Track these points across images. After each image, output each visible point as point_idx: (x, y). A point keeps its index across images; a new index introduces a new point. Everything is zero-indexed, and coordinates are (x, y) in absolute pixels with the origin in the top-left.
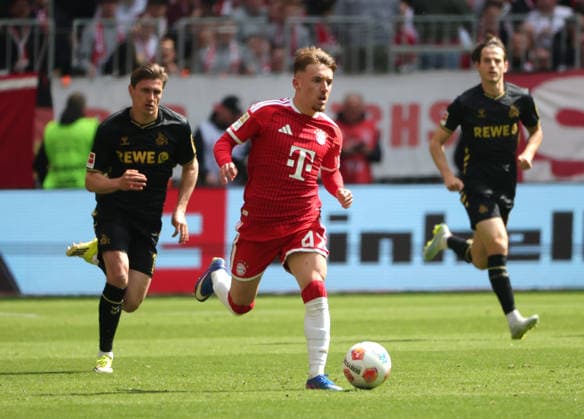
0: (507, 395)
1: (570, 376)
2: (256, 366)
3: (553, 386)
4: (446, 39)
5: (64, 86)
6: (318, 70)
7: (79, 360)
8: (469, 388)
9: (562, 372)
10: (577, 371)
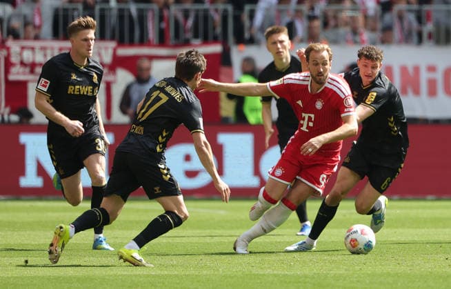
5: (240, 51)
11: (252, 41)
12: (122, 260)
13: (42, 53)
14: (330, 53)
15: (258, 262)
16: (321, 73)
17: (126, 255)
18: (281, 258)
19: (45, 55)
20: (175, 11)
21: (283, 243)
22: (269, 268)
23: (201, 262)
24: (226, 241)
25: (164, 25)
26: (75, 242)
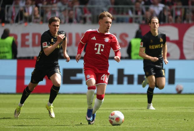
0: (143, 127)
1: (164, 121)
2: (64, 117)
3: (158, 124)
4: (125, 13)
6: (107, 19)
7: (7, 114)
8: (131, 125)
9: (161, 120)
10: (166, 120)
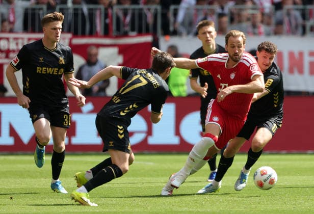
5: (166, 41)
11: (175, 33)
12: (74, 200)
13: (15, 42)
14: (244, 38)
15: (177, 202)
16: (236, 53)
17: (76, 197)
18: (195, 199)
19: (17, 44)
20: (117, 10)
21: (197, 187)
22: (186, 206)
23: (134, 202)
24: (153, 186)
25: (108, 21)
26: (37, 187)
